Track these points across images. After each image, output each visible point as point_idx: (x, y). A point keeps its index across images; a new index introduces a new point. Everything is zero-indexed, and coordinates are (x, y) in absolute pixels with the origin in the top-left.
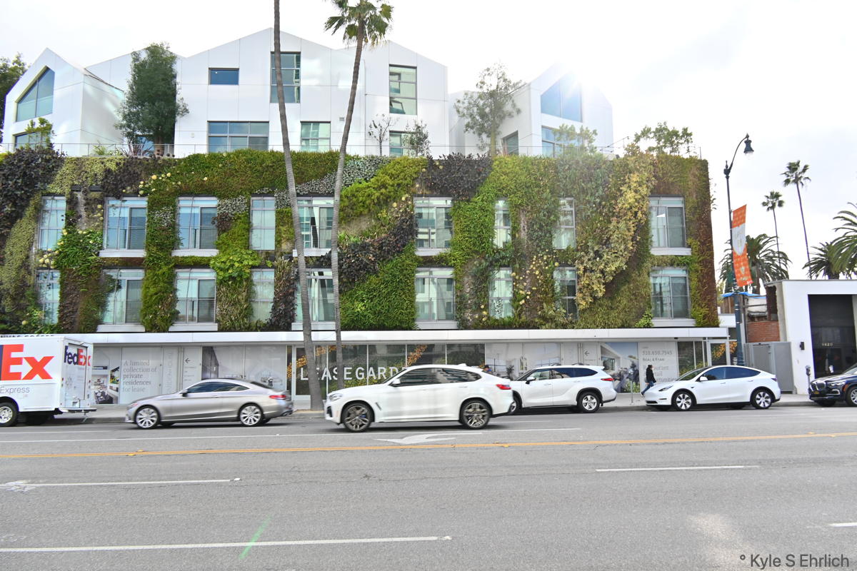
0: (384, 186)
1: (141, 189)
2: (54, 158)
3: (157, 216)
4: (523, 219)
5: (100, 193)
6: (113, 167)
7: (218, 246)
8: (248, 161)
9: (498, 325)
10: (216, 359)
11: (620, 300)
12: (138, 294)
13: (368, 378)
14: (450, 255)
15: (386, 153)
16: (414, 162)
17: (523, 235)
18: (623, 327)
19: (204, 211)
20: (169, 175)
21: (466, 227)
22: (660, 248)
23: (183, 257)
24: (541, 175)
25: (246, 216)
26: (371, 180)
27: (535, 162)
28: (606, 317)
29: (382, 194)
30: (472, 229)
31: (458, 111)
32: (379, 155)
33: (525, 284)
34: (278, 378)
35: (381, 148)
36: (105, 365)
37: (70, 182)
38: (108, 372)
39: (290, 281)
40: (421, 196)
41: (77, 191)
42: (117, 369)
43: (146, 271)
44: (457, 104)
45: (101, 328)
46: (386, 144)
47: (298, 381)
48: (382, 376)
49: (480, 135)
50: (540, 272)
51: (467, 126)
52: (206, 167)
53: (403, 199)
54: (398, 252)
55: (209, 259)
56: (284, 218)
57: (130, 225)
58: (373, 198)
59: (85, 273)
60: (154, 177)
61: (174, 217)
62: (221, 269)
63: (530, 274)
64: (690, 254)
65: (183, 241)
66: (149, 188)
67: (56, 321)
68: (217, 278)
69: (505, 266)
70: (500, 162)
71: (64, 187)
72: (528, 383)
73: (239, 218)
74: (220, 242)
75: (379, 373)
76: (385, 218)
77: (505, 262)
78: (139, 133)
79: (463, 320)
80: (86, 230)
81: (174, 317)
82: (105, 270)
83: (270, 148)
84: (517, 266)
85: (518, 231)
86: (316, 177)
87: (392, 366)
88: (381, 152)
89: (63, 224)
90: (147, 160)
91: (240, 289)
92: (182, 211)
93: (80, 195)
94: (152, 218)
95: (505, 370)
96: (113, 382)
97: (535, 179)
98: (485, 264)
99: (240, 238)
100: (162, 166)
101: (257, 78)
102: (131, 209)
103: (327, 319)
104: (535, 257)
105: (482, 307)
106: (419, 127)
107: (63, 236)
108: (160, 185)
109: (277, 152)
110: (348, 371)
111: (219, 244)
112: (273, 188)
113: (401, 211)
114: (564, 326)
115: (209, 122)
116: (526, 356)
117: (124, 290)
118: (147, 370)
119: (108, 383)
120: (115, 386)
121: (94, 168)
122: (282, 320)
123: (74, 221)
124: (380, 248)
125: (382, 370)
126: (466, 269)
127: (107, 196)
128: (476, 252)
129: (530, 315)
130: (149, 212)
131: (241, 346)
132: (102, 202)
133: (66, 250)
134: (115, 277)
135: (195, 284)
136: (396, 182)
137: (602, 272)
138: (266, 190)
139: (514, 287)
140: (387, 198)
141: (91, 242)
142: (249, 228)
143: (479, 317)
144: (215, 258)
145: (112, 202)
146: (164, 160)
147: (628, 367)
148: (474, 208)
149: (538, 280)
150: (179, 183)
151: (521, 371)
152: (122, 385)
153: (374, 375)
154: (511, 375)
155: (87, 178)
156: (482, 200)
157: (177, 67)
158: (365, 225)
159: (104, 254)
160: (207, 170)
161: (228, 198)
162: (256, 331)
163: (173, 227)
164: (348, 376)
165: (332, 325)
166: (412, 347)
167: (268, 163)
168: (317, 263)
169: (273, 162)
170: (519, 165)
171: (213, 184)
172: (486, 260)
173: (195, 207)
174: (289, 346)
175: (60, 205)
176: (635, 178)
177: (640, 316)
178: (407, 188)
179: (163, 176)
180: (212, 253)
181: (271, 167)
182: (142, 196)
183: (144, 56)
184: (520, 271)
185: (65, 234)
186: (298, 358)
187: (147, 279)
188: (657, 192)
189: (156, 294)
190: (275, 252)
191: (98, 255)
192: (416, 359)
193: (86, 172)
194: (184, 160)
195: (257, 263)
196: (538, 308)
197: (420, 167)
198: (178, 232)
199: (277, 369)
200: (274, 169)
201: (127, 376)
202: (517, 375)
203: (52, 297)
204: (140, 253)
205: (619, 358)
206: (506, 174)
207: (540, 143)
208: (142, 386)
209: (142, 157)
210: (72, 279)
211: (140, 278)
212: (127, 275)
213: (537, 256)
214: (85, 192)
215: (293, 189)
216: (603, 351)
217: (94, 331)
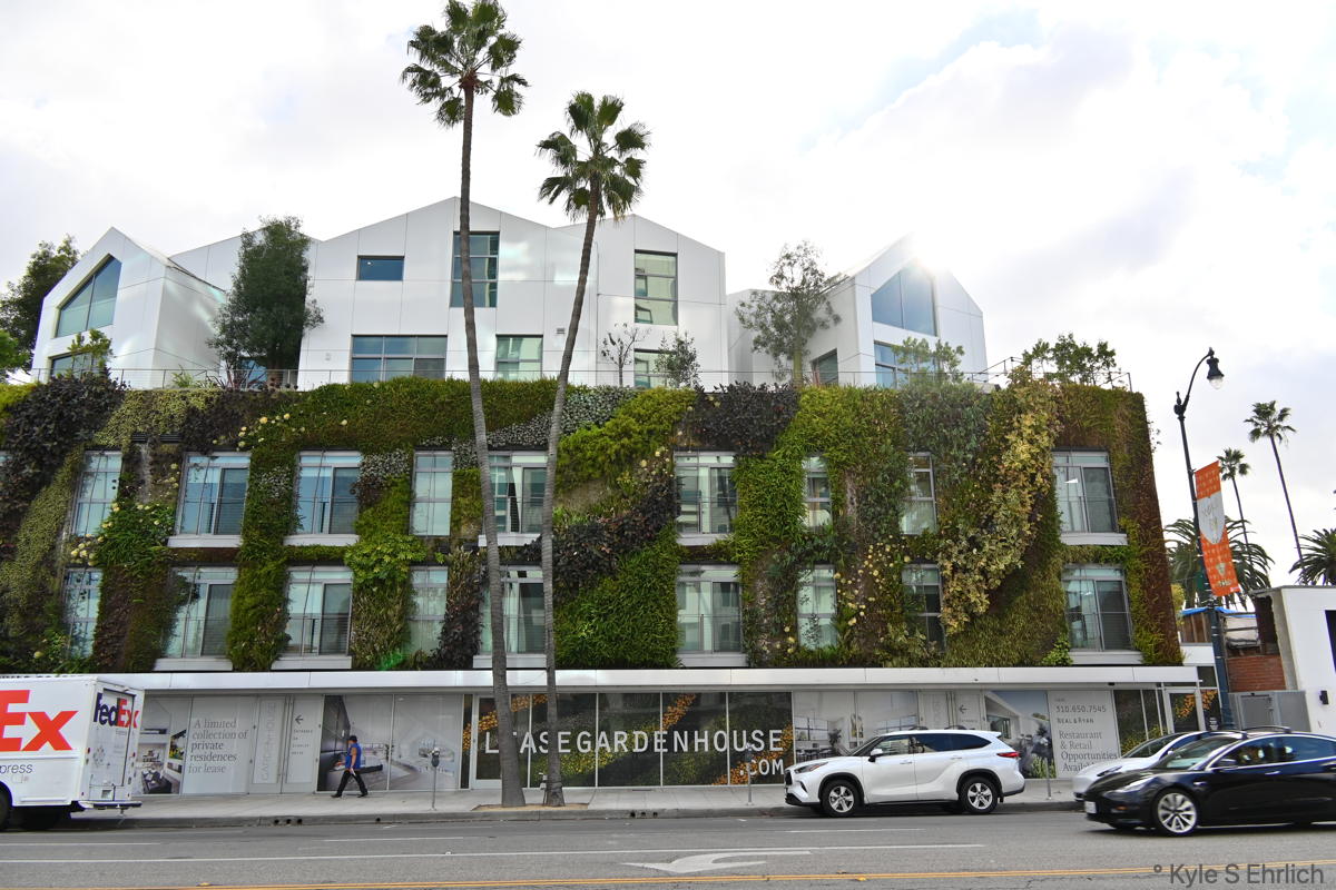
0: (627, 433)
1: (242, 439)
2: (108, 391)
3: (264, 481)
4: (849, 486)
5: (177, 445)
6: (200, 404)
7: (358, 530)
8: (412, 395)
9: (814, 661)
10: (346, 717)
11: (1015, 619)
12: (225, 608)
13: (597, 750)
14: (733, 545)
15: (629, 381)
16: (674, 397)
17: (851, 512)
18: (1021, 664)
19: (339, 474)
20: (287, 416)
21: (759, 498)
22: (1075, 534)
23: (302, 547)
24: (877, 416)
25: (406, 480)
26: (607, 424)
27: (867, 395)
28: (993, 648)
29: (623, 446)
30: (769, 502)
31: (742, 319)
32: (618, 386)
33: (856, 592)
34: (448, 750)
35: (621, 376)
36: (163, 726)
37: (131, 429)
38: (166, 739)
39: (472, 588)
40: (686, 449)
41: (140, 442)
42: (182, 734)
43: (240, 570)
44: (740, 308)
45: (161, 664)
46: (629, 368)
47: (481, 753)
48: (620, 746)
49: (776, 356)
50: (880, 573)
51: (757, 342)
52: (347, 405)
53: (658, 454)
54: (649, 538)
55: (343, 550)
56: (467, 486)
57: (221, 494)
58: (608, 452)
59: (142, 573)
60: (264, 420)
61: (291, 483)
62: (362, 567)
63: (864, 575)
64: (1125, 543)
65: (302, 522)
66: (255, 437)
67: (89, 650)
68: (354, 581)
69: (822, 562)
70: (812, 396)
71: (121, 436)
72: (872, 759)
73: (394, 484)
74: (363, 522)
75: (617, 742)
76: (628, 485)
77: (823, 555)
78: (245, 354)
79: (756, 652)
80: (149, 504)
81: (281, 646)
82: (174, 569)
83: (448, 375)
84: (841, 562)
85: (843, 506)
86: (519, 419)
87: (638, 729)
88: (621, 381)
89: (113, 494)
90: (255, 394)
91: (391, 600)
92: (305, 473)
93: (144, 450)
94: (256, 485)
95: (827, 738)
96: (174, 757)
97: (868, 422)
98: (789, 559)
99: (395, 516)
100: (277, 403)
101: (431, 271)
102: (224, 470)
103: (531, 648)
104: (871, 547)
105: (787, 629)
106: (682, 342)
107: (113, 513)
108: (272, 432)
109: (458, 381)
110: (564, 737)
111: (361, 526)
112: (450, 436)
113: (654, 473)
114: (924, 663)
115: (354, 336)
116: (861, 714)
117: (202, 603)
118: (232, 735)
119: (165, 757)
120: (176, 762)
121: (170, 406)
122: (457, 653)
123: (132, 489)
124: (620, 533)
125: (621, 737)
126: (760, 568)
127: (188, 450)
128: (776, 540)
129: (865, 644)
130: (252, 474)
131: (390, 694)
132: (179, 460)
133: (116, 536)
134: (190, 580)
135: (318, 591)
136: (647, 427)
137: (983, 572)
138: (438, 440)
139: (838, 596)
140: (632, 453)
141: (156, 523)
142: (409, 501)
143: (782, 647)
144: (352, 549)
145: (196, 459)
146: (280, 394)
147: (1034, 733)
148: (772, 469)
149: (878, 585)
150: (303, 429)
151: (854, 740)
152: (189, 762)
153: (607, 745)
154: (836, 745)
155: (158, 421)
156: (784, 456)
157: (309, 255)
158: (595, 495)
159: (177, 542)
160: (347, 409)
161: (378, 452)
162: (414, 668)
163: (289, 499)
164: (564, 746)
165: (540, 659)
166: (671, 696)
167: (443, 397)
168: (518, 557)
169: (452, 397)
170: (841, 401)
171: (356, 430)
172: (792, 553)
173: (324, 467)
174: (467, 695)
175: (114, 463)
176: (1028, 420)
177: (1049, 645)
178: (664, 437)
179: (277, 418)
180: (349, 540)
181: (448, 403)
182: (243, 450)
183: (260, 239)
184: (847, 571)
185: (117, 510)
186: (481, 715)
187: (242, 583)
188: (1065, 444)
189: (254, 607)
190: (450, 538)
191: (165, 543)
192: (677, 717)
193: (157, 412)
194: (312, 393)
195: (420, 556)
196: (880, 632)
197: (684, 404)
198: (296, 507)
199: (447, 735)
200: (453, 408)
201: (198, 746)
202: (847, 746)
203: (87, 612)
204: (232, 541)
205: (1017, 717)
206: (822, 415)
207: (874, 368)
208: (222, 763)
209: (246, 390)
210: (120, 582)
211: (231, 582)
212: (211, 576)
213: (875, 546)
214: (154, 444)
215: (482, 437)
216: (990, 705)
217: (149, 669)
